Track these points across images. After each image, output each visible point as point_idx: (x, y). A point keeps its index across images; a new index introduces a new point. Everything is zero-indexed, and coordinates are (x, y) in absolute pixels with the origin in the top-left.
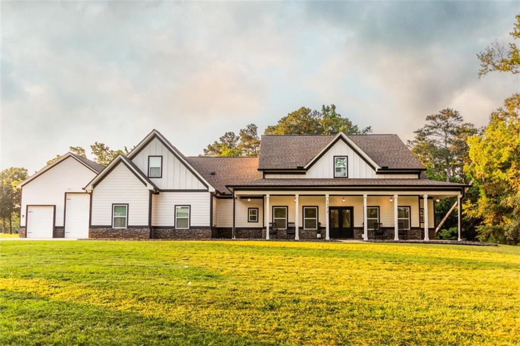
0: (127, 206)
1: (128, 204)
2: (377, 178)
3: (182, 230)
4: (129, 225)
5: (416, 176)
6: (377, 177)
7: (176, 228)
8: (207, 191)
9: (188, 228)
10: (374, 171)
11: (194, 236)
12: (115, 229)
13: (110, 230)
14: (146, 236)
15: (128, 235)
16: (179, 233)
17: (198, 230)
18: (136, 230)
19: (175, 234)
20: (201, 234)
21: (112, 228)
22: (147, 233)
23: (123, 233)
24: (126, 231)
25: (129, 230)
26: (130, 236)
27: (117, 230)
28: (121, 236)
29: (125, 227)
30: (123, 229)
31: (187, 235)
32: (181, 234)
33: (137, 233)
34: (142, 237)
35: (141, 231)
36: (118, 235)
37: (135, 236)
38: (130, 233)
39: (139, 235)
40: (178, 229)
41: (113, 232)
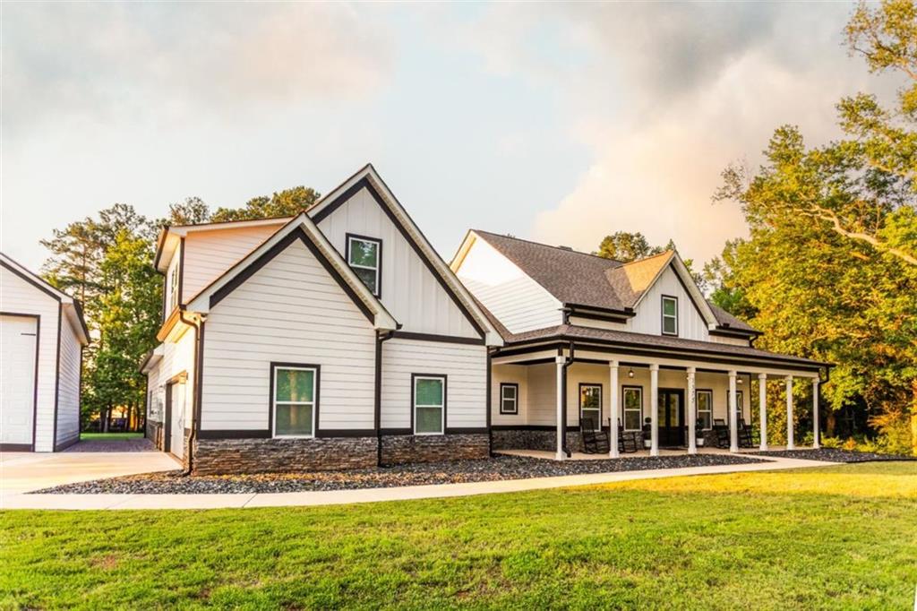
0: (315, 370)
1: (318, 367)
2: (709, 341)
3: (428, 437)
4: (321, 427)
5: (745, 343)
6: (710, 339)
7: (415, 434)
8: (482, 342)
9: (443, 433)
10: (706, 328)
11: (456, 452)
12: (279, 440)
13: (266, 444)
14: (368, 457)
15: (320, 459)
16: (423, 447)
17: (463, 436)
18: (343, 443)
19: (413, 449)
20: (470, 446)
21: (271, 437)
22: (370, 451)
23: (303, 452)
24: (312, 445)
25: (320, 442)
26: (325, 460)
27: (284, 444)
28: (299, 462)
29: (310, 433)
30: (305, 440)
31: (440, 450)
32: (426, 447)
33: (346, 451)
34: (358, 462)
35: (356, 444)
36: (289, 458)
37: (339, 460)
38: (325, 452)
39: (350, 456)
40: (419, 437)
41: (273, 450)
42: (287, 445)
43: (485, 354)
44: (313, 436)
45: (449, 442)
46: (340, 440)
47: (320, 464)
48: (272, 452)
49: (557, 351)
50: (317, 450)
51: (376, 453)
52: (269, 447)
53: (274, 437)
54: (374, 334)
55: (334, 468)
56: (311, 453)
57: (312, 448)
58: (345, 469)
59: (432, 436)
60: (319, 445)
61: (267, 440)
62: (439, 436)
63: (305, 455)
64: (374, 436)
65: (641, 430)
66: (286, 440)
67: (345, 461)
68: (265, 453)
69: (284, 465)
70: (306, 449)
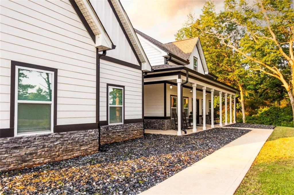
3: (116, 126)
4: (58, 124)
7: (109, 124)
8: (139, 68)
9: (123, 123)
10: (204, 73)
11: (129, 135)
12: (21, 138)
13: (8, 143)
14: (92, 145)
15: (59, 151)
16: (113, 133)
17: (132, 124)
18: (75, 135)
19: (108, 134)
20: (135, 130)
21: (13, 135)
22: (94, 140)
23: (44, 147)
24: (52, 140)
25: (59, 136)
26: (63, 151)
27: (27, 142)
28: (40, 156)
29: (49, 129)
30: (45, 135)
31: (122, 134)
32: (115, 132)
33: (78, 142)
34: (86, 150)
35: (85, 135)
36: (31, 154)
37: (72, 150)
38: (62, 144)
39: (81, 146)
40: (111, 126)
41: (16, 148)
42: (29, 142)
43: (141, 75)
44: (52, 131)
45: (126, 128)
46: (72, 133)
47: (59, 156)
48: (16, 151)
49: (178, 76)
50: (56, 144)
51: (98, 141)
52: (11, 146)
53: (16, 135)
54: (95, 50)
55: (70, 157)
56: (51, 147)
57: (51, 142)
58: (78, 157)
59: (118, 125)
60: (58, 139)
61: (9, 139)
62: (121, 125)
63: (46, 149)
64: (95, 128)
65: (188, 118)
66: (28, 138)
67: (78, 150)
68: (6, 152)
69: (25, 161)
70: (47, 144)
